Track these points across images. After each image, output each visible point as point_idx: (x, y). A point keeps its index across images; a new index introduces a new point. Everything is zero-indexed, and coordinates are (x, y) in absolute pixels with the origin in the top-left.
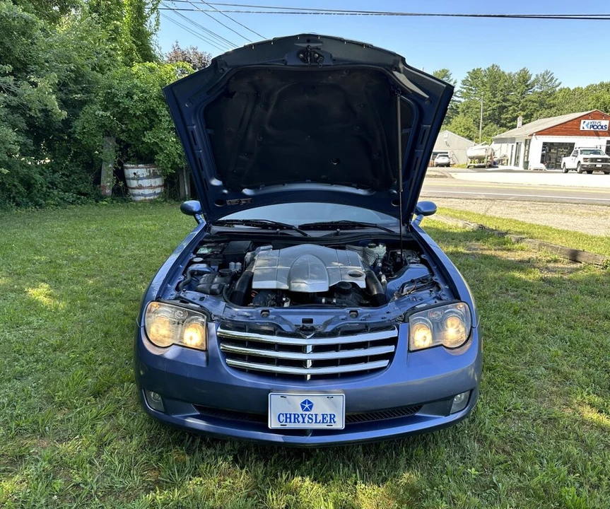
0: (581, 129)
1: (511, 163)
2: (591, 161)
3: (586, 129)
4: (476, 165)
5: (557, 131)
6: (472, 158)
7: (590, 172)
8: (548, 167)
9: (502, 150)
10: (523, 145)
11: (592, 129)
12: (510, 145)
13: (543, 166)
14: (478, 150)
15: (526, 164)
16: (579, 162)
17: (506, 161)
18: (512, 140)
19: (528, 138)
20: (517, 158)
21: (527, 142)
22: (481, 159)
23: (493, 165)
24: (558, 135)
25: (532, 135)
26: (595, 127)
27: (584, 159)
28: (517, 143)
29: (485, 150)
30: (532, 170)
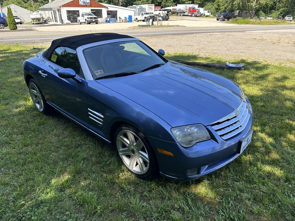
0: (80, 4)
1: (53, 21)
2: (91, 19)
3: (82, 4)
4: (37, 22)
5: (71, 5)
6: (33, 19)
8: (72, 22)
9: (47, 15)
10: (57, 12)
11: (84, 4)
12: (50, 12)
13: (69, 22)
14: (36, 15)
15: (62, 21)
16: (86, 19)
17: (50, 20)
18: (50, 9)
19: (59, 8)
20: (55, 18)
21: (59, 10)
22: (39, 19)
24: (72, 7)
25: (60, 7)
26: (85, 3)
27: (88, 18)
28: (54, 11)
29: (39, 15)
30: (65, 23)
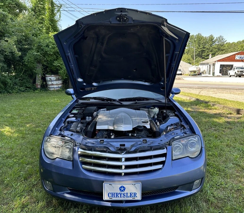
0: (236, 59)
1: (207, 73)
2: (241, 72)
3: (238, 59)
4: (193, 74)
6: (191, 71)
7: (240, 76)
8: (222, 75)
9: (203, 68)
10: (212, 66)
11: (240, 59)
12: (207, 66)
13: (220, 74)
14: (193, 68)
15: (214, 73)
16: (236, 72)
17: (205, 73)
18: (207, 64)
19: (214, 63)
20: (210, 71)
21: (214, 65)
22: (195, 72)
23: (200, 74)
24: (226, 61)
25: (216, 62)
26: (242, 58)
27: (238, 71)
28: (210, 65)
29: (196, 68)
30: (216, 76)
